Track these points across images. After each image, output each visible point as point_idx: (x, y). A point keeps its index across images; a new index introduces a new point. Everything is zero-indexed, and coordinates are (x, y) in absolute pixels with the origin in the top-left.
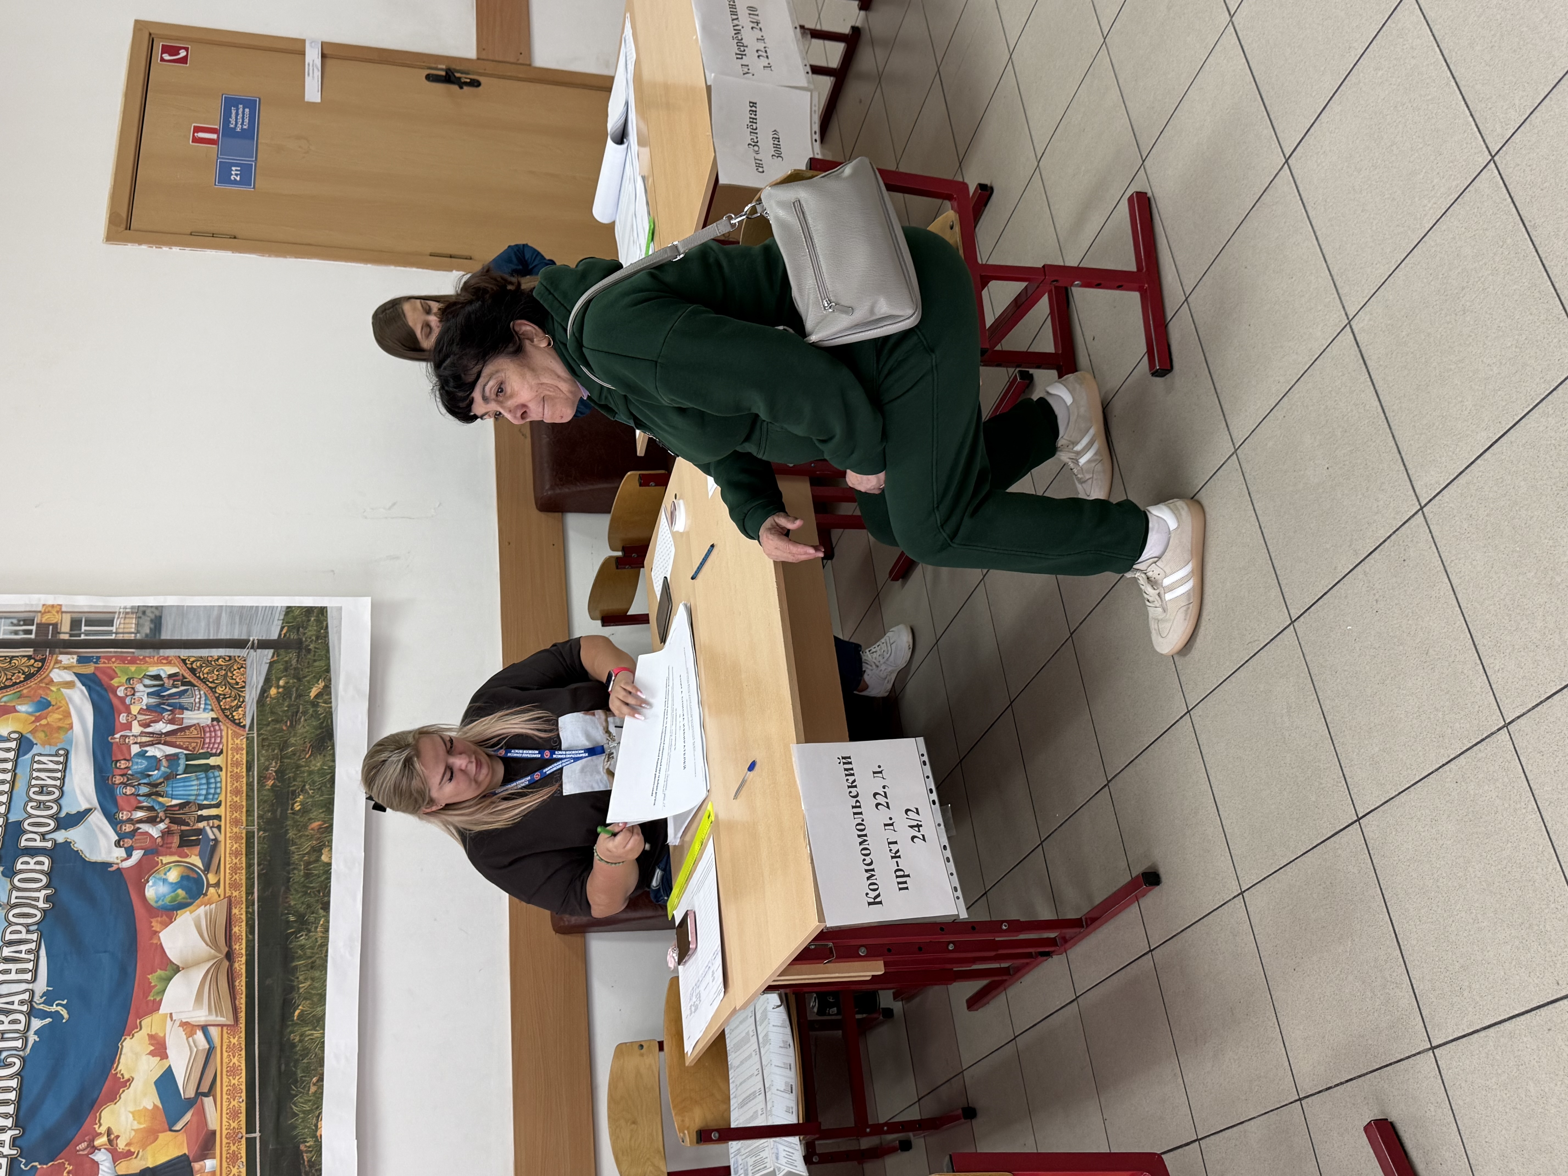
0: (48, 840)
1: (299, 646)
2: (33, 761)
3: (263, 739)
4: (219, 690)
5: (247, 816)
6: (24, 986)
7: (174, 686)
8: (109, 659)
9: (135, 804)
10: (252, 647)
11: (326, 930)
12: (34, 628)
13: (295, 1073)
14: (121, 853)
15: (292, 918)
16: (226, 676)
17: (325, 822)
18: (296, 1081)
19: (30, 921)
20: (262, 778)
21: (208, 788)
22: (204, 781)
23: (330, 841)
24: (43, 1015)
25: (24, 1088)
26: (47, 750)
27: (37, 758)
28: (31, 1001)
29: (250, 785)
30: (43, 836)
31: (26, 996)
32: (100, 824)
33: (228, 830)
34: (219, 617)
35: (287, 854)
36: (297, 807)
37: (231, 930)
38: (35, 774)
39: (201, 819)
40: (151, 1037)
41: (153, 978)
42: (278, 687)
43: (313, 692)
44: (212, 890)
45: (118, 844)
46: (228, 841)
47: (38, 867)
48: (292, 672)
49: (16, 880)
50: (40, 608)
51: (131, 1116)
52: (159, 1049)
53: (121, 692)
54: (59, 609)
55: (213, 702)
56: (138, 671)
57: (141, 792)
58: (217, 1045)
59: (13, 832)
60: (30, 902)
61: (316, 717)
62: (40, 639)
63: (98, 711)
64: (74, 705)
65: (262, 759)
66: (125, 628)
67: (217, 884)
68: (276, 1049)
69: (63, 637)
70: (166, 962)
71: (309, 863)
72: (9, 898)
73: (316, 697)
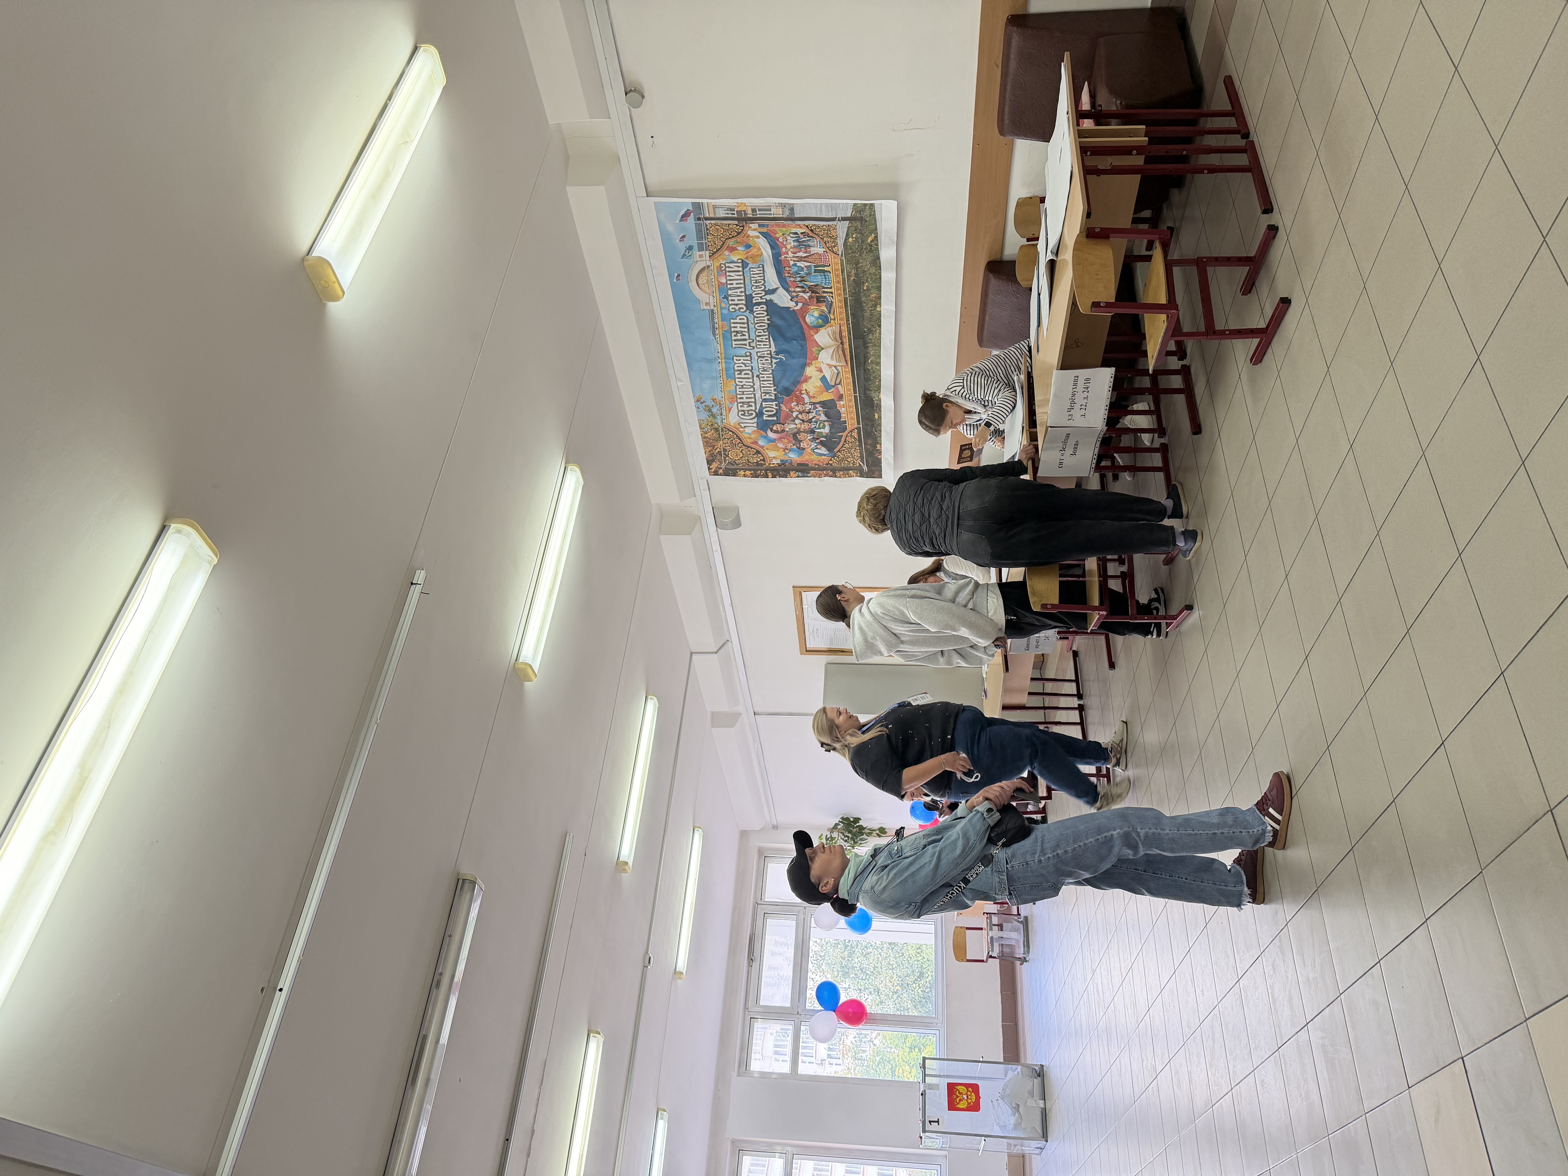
0: (763, 299)
1: (861, 219)
3: (848, 261)
4: (825, 239)
5: (844, 292)
6: (767, 349)
7: (804, 238)
8: (773, 226)
9: (795, 285)
10: (839, 220)
11: (880, 334)
12: (735, 212)
13: (870, 378)
14: (793, 304)
15: (866, 329)
16: (827, 234)
17: (877, 295)
18: (871, 381)
19: (764, 328)
20: (849, 276)
21: (826, 280)
22: (824, 277)
23: (880, 303)
24: (777, 359)
25: (775, 377)
26: (754, 265)
27: (751, 270)
28: (771, 354)
29: (844, 279)
30: (761, 297)
31: (769, 352)
32: (783, 292)
33: (836, 298)
34: (821, 208)
35: (862, 306)
36: (865, 288)
37: (841, 334)
38: (752, 276)
39: (824, 292)
40: (816, 367)
41: (814, 350)
42: (853, 238)
43: (869, 240)
44: (832, 321)
45: (791, 300)
46: (837, 302)
47: (762, 309)
48: (859, 232)
49: (755, 314)
50: (736, 204)
51: (813, 386)
52: (820, 370)
53: (781, 240)
54: (744, 204)
55: (823, 244)
56: (787, 231)
57: (797, 280)
58: (840, 370)
59: (749, 298)
60: (762, 321)
61: (871, 251)
62: (739, 217)
63: (772, 248)
64: (762, 246)
65: (848, 269)
66: (777, 212)
67: (834, 319)
68: (862, 371)
69: (749, 216)
70: (818, 345)
71: (872, 310)
72: (754, 320)
73: (871, 242)
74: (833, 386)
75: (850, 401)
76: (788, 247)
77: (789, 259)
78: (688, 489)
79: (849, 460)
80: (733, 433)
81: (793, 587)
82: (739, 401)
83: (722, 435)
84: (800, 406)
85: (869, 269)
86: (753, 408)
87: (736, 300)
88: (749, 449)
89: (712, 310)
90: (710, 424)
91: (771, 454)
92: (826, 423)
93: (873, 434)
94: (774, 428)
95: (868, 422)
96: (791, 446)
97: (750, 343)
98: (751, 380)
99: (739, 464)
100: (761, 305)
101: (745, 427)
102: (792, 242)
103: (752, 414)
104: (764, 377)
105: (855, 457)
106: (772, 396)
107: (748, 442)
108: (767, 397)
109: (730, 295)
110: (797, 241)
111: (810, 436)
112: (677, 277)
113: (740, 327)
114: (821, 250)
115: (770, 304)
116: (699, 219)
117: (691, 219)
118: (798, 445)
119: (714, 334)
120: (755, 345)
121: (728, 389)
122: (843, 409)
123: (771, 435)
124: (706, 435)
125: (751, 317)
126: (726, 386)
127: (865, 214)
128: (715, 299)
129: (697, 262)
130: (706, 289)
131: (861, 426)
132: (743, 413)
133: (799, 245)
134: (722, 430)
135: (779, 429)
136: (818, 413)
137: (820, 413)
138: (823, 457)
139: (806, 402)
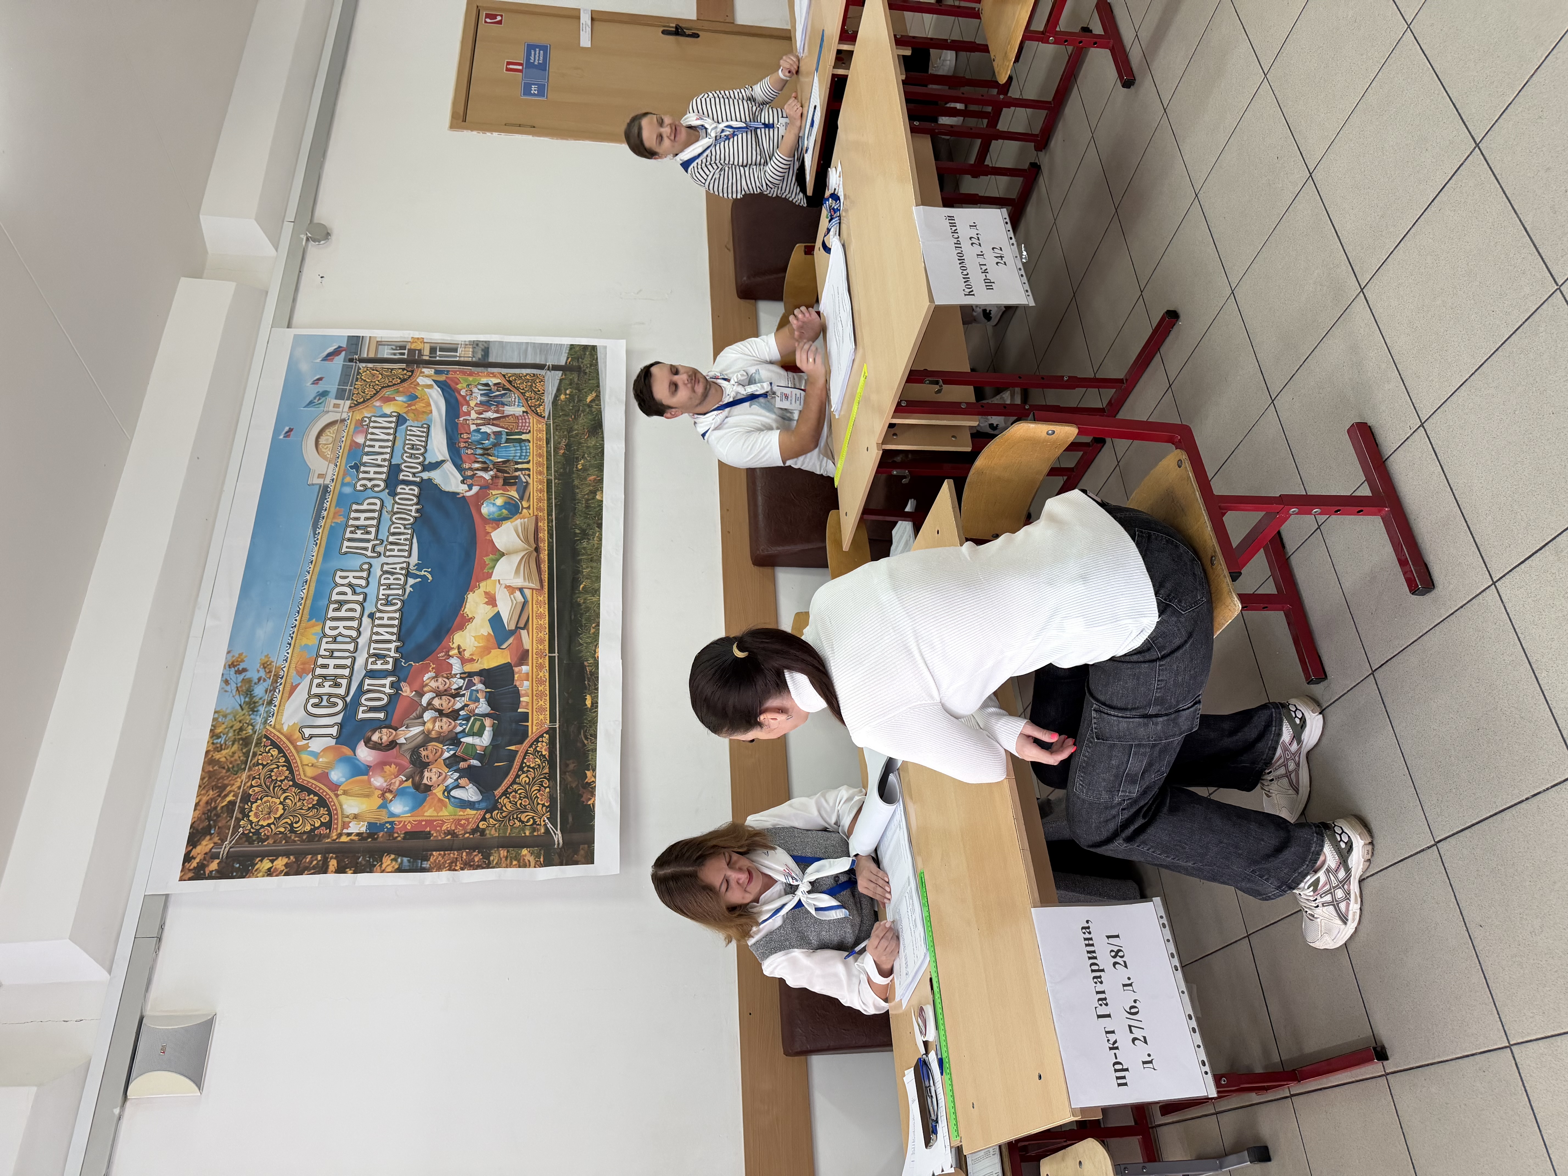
0: (417, 477)
1: (579, 370)
2: (407, 430)
3: (557, 426)
4: (527, 394)
5: (547, 470)
6: (403, 559)
7: (498, 391)
8: (455, 372)
9: (474, 459)
10: (548, 369)
11: (601, 540)
12: (406, 352)
13: (581, 621)
14: (465, 487)
15: (578, 531)
16: (531, 386)
17: (598, 477)
18: (581, 626)
19: (406, 522)
20: (556, 449)
22: (519, 448)
23: (602, 488)
24: (415, 576)
25: (403, 619)
26: (416, 424)
27: (409, 428)
28: (408, 568)
29: (548, 452)
30: (414, 474)
31: (404, 565)
32: (450, 469)
33: (535, 477)
34: (526, 350)
35: (574, 493)
36: (580, 467)
37: (538, 535)
38: (408, 437)
39: (517, 470)
40: (487, 593)
41: (487, 559)
42: (566, 394)
43: (589, 399)
44: (525, 510)
45: (463, 482)
46: (535, 483)
47: (411, 492)
48: (575, 386)
49: (397, 499)
50: (410, 340)
51: (473, 638)
52: (491, 600)
53: (463, 393)
54: (422, 341)
55: (523, 401)
56: (474, 381)
57: (477, 453)
58: (529, 599)
59: (394, 470)
60: (406, 512)
61: (591, 414)
62: (411, 358)
63: (448, 405)
64: (433, 399)
65: (556, 438)
66: (466, 355)
67: (528, 508)
68: (567, 605)
69: (425, 358)
70: (495, 551)
71: (589, 500)
72: (393, 508)
73: (591, 402)
74: (512, 633)
75: (540, 667)
76: (472, 404)
79: (523, 817)
80: (280, 751)
82: (319, 671)
83: (255, 755)
84: (440, 680)
86: (341, 691)
87: (372, 472)
88: (304, 795)
89: (326, 486)
90: (237, 726)
91: (352, 805)
92: (488, 722)
93: (579, 744)
94: (375, 737)
95: (570, 717)
96: (402, 782)
97: (374, 546)
98: (356, 624)
99: (268, 838)
100: (410, 486)
101: (311, 737)
102: (479, 397)
103: (335, 705)
104: (382, 618)
105: (537, 810)
106: (388, 665)
107: (307, 774)
108: (379, 666)
109: (364, 464)
110: (487, 395)
112: (287, 432)
113: (366, 520)
114: (519, 410)
115: (426, 486)
116: (351, 360)
117: (339, 360)
118: (417, 778)
119: (315, 526)
120: (382, 550)
121: (304, 641)
122: (526, 683)
123: (364, 753)
125: (389, 502)
126: (302, 635)
127: (585, 362)
128: (337, 469)
129: (328, 412)
130: (328, 454)
131: (557, 726)
132: (316, 700)
133: (488, 401)
134: (258, 744)
135: (385, 738)
136: (474, 697)
137: (479, 695)
138: (469, 811)
139: (453, 672)
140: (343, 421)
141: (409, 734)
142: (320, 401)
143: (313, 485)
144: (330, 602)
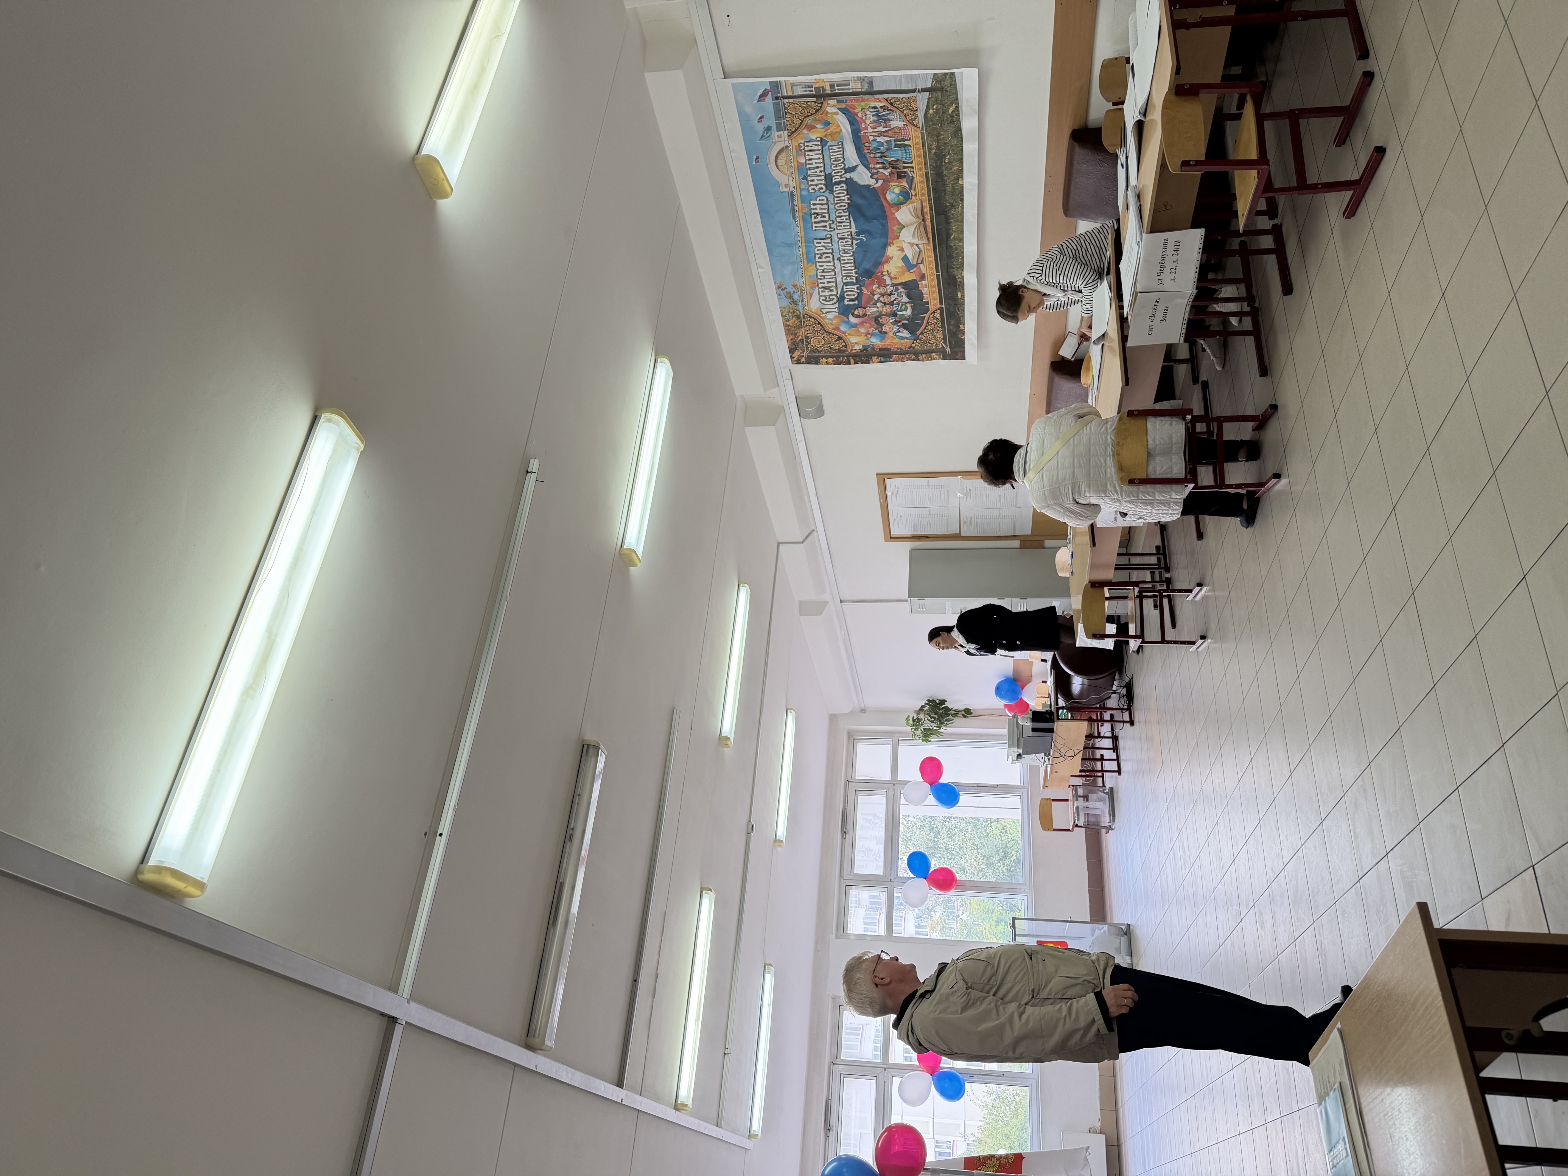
0: (843, 178)
1: (942, 90)
3: (928, 133)
4: (905, 112)
5: (925, 166)
6: (848, 230)
7: (884, 112)
8: (852, 101)
9: (876, 161)
10: (919, 92)
11: (963, 208)
12: (813, 89)
13: (953, 256)
14: (874, 181)
15: (947, 205)
16: (907, 106)
17: (959, 167)
18: (953, 259)
19: (844, 208)
20: (929, 150)
21: (906, 155)
22: (904, 152)
23: (962, 176)
24: (857, 240)
25: (856, 259)
26: (834, 143)
27: (830, 148)
28: (851, 235)
29: (924, 152)
30: (841, 176)
31: (849, 233)
32: (862, 170)
33: (917, 173)
34: (901, 79)
35: (944, 180)
36: (946, 161)
37: (923, 211)
38: (831, 154)
39: (905, 167)
40: (898, 246)
41: (895, 228)
42: (933, 109)
43: (951, 110)
44: (913, 197)
45: (871, 177)
46: (918, 178)
47: (842, 188)
48: (939, 102)
49: (835, 194)
50: (814, 81)
51: (894, 267)
52: (902, 250)
53: (860, 115)
54: (822, 79)
55: (903, 117)
56: (866, 105)
57: (877, 156)
58: (922, 249)
59: (828, 177)
60: (842, 201)
61: (952, 122)
62: (817, 94)
63: (851, 124)
64: (840, 122)
65: (929, 141)
66: (856, 87)
67: (916, 195)
68: (945, 248)
69: (828, 92)
70: (899, 223)
71: (954, 184)
72: (834, 201)
73: (952, 112)
74: (915, 266)
75: (933, 280)
76: (868, 122)
77: (869, 134)
78: (771, 379)
79: (931, 342)
80: (815, 319)
81: (877, 474)
82: (820, 285)
83: (804, 322)
84: (881, 288)
85: (950, 141)
86: (834, 293)
87: (816, 180)
88: (831, 335)
89: (792, 193)
90: (792, 311)
91: (853, 339)
92: (908, 305)
93: (956, 314)
94: (856, 313)
95: (950, 301)
96: (873, 330)
97: (830, 224)
98: (832, 264)
99: (821, 351)
100: (840, 184)
101: (826, 313)
102: (871, 117)
103: (833, 299)
104: (844, 260)
105: (937, 338)
106: (853, 279)
107: (830, 328)
108: (849, 280)
109: (809, 176)
110: (877, 115)
111: (892, 319)
112: (756, 159)
113: (820, 209)
114: (901, 124)
115: (850, 183)
116: (777, 98)
117: (769, 99)
118: (880, 329)
119: (794, 217)
120: (835, 226)
121: (809, 274)
122: (926, 289)
123: (853, 320)
124: (788, 323)
125: (831, 197)
126: (807, 271)
127: (946, 83)
128: (794, 180)
129: (776, 142)
130: (786, 171)
131: (944, 306)
132: (824, 298)
133: (878, 120)
134: (804, 317)
135: (861, 313)
136: (900, 295)
137: (902, 294)
138: (906, 340)
139: (887, 284)
140: (787, 147)
141: (871, 311)
142: (768, 135)
143: (784, 192)
144: (815, 254)
